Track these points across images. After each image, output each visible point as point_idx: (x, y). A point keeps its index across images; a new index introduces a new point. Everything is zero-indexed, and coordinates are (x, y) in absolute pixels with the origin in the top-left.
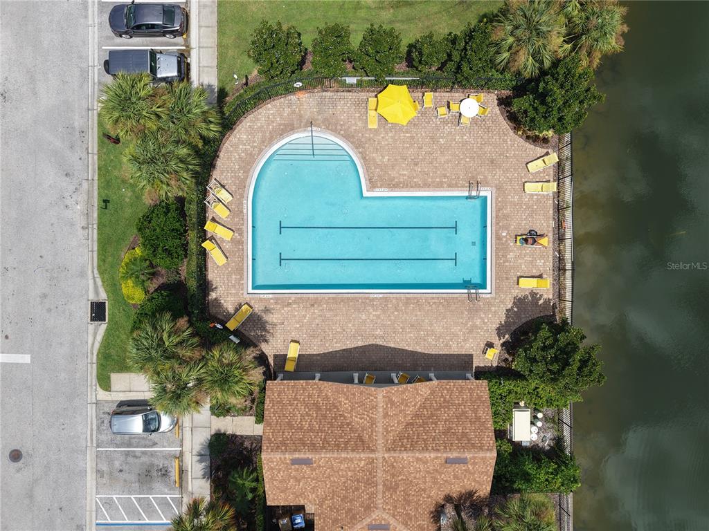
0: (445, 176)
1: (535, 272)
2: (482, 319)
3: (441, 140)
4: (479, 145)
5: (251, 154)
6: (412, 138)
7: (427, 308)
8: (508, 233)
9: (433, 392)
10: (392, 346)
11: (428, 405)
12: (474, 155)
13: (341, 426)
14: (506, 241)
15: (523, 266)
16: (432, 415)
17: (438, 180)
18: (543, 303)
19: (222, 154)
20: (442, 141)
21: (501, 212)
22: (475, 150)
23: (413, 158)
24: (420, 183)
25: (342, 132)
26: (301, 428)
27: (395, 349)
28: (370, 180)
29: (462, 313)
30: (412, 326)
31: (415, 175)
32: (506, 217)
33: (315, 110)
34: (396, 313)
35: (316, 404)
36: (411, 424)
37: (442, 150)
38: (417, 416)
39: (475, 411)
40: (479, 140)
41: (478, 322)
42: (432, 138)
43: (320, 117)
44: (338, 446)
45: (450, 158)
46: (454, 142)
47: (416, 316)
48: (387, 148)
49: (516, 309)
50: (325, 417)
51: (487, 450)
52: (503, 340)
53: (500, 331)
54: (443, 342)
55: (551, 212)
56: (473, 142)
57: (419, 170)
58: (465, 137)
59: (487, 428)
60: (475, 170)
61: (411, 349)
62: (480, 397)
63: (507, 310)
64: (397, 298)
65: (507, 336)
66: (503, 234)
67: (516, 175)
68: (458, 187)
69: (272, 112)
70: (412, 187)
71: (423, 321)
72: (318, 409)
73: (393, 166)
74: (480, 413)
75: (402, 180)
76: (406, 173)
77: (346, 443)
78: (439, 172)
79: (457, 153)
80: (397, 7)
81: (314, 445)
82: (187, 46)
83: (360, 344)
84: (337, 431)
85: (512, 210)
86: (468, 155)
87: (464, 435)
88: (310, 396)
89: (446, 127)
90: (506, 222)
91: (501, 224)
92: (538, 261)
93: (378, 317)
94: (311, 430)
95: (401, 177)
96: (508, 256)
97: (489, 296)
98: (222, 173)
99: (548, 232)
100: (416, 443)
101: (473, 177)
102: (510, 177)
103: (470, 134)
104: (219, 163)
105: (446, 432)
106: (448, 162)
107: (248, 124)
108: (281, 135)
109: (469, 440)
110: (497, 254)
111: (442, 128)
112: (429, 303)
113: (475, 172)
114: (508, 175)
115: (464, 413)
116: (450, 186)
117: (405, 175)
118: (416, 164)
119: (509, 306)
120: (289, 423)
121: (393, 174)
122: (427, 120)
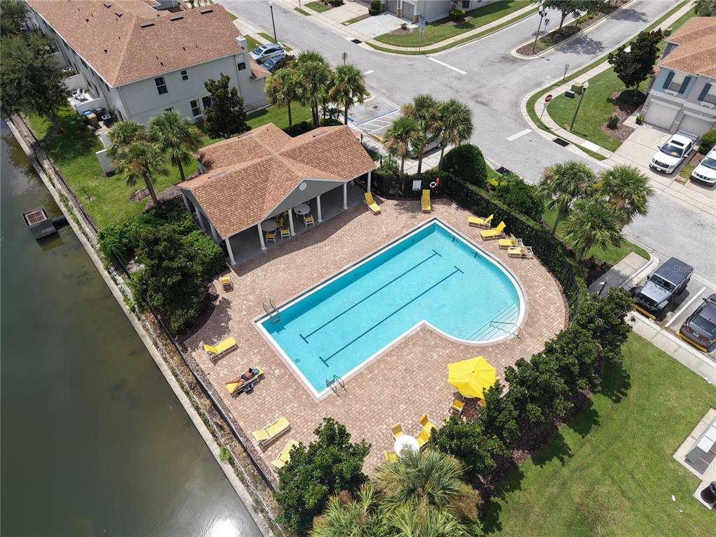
0: (372, 378)
1: (224, 362)
2: (249, 301)
3: (405, 407)
4: (365, 430)
5: (532, 288)
6: (432, 389)
7: (302, 281)
8: (274, 374)
9: (262, 209)
10: (308, 248)
11: (261, 200)
12: (361, 417)
13: (311, 161)
14: (270, 367)
15: (239, 359)
16: (253, 194)
17: (376, 371)
18: (198, 345)
19: (549, 275)
20: (403, 406)
21: (295, 387)
22: (365, 422)
23: (415, 373)
24: (389, 358)
25: (490, 349)
26: (335, 149)
27: (305, 247)
28: (431, 332)
29: (270, 295)
30: (304, 265)
31: (399, 361)
32: (286, 386)
33: (529, 349)
34: (324, 265)
35: (337, 166)
36: (265, 182)
37: (396, 399)
38: (264, 188)
39: (221, 211)
40: (370, 434)
41: (251, 297)
42: (414, 402)
43: (519, 347)
44: (305, 149)
45: (382, 398)
46: (391, 414)
47: (307, 272)
48: (443, 365)
49: (223, 324)
50: (326, 161)
51: (199, 188)
52: (220, 298)
53: (227, 303)
54: (271, 270)
55: (241, 424)
56: (373, 428)
57: (400, 368)
58: (384, 427)
59: (206, 202)
60: (349, 405)
61: (293, 253)
62: (223, 222)
63: (231, 319)
64: (331, 273)
65: (218, 303)
66: (278, 370)
67: (305, 430)
68: (352, 379)
69: (555, 324)
70: (393, 350)
71: (298, 273)
72: (333, 164)
73: (424, 354)
74: (216, 211)
75: (406, 349)
76: (408, 357)
77: (301, 152)
78: (381, 378)
79: (380, 407)
80: (578, 510)
81: (320, 143)
82: (666, 328)
83: (334, 236)
84: (311, 156)
85: (286, 396)
86: (368, 412)
87: (222, 191)
88: (344, 169)
89: (410, 422)
90: (284, 382)
91: (287, 377)
92: (226, 372)
93: (335, 256)
94: (328, 150)
95: (408, 351)
96: (259, 357)
97: (256, 319)
98: (534, 265)
99: (232, 404)
100: (254, 171)
101: (346, 396)
102: (309, 424)
103: (383, 434)
104: (543, 269)
105: (236, 187)
106: (382, 393)
107: (558, 304)
108: (529, 314)
109: (216, 189)
110: (272, 352)
111: (414, 419)
112: (303, 285)
113: (347, 403)
114: (313, 424)
115: (230, 205)
116: (360, 374)
117: (408, 355)
118: (406, 370)
119: (230, 323)
120: (345, 148)
121: (418, 349)
122: (434, 414)
